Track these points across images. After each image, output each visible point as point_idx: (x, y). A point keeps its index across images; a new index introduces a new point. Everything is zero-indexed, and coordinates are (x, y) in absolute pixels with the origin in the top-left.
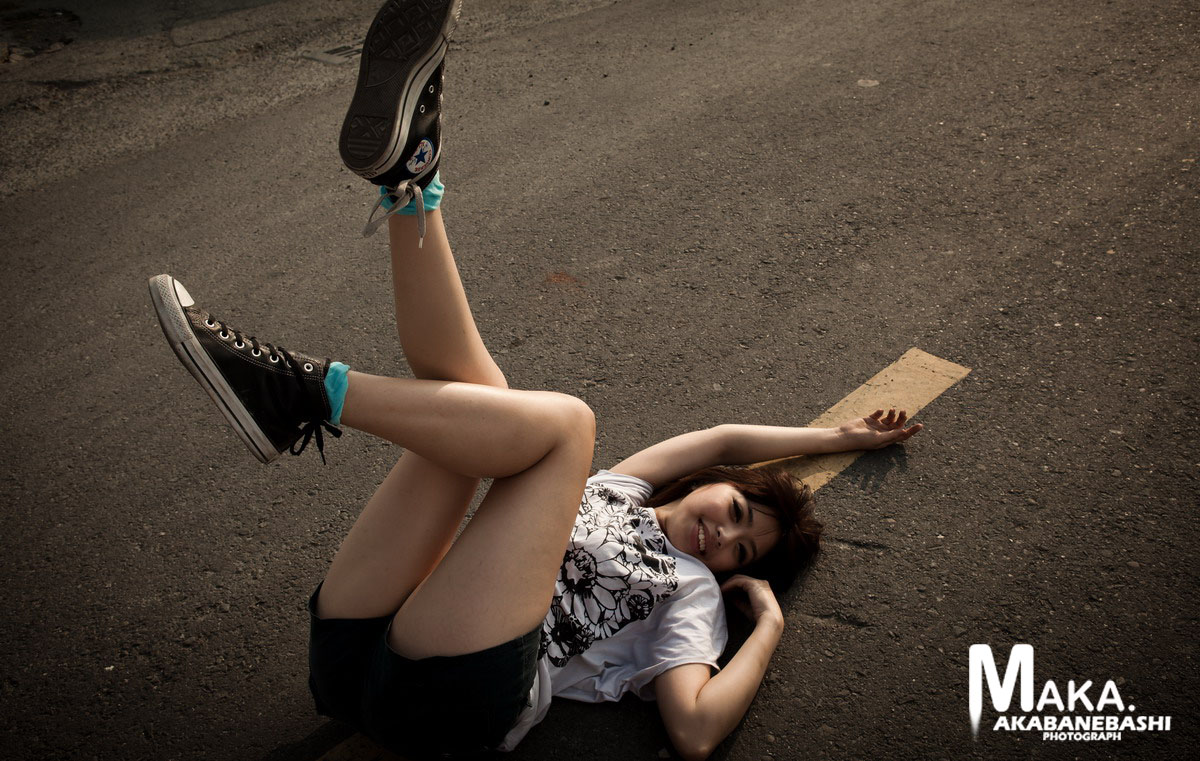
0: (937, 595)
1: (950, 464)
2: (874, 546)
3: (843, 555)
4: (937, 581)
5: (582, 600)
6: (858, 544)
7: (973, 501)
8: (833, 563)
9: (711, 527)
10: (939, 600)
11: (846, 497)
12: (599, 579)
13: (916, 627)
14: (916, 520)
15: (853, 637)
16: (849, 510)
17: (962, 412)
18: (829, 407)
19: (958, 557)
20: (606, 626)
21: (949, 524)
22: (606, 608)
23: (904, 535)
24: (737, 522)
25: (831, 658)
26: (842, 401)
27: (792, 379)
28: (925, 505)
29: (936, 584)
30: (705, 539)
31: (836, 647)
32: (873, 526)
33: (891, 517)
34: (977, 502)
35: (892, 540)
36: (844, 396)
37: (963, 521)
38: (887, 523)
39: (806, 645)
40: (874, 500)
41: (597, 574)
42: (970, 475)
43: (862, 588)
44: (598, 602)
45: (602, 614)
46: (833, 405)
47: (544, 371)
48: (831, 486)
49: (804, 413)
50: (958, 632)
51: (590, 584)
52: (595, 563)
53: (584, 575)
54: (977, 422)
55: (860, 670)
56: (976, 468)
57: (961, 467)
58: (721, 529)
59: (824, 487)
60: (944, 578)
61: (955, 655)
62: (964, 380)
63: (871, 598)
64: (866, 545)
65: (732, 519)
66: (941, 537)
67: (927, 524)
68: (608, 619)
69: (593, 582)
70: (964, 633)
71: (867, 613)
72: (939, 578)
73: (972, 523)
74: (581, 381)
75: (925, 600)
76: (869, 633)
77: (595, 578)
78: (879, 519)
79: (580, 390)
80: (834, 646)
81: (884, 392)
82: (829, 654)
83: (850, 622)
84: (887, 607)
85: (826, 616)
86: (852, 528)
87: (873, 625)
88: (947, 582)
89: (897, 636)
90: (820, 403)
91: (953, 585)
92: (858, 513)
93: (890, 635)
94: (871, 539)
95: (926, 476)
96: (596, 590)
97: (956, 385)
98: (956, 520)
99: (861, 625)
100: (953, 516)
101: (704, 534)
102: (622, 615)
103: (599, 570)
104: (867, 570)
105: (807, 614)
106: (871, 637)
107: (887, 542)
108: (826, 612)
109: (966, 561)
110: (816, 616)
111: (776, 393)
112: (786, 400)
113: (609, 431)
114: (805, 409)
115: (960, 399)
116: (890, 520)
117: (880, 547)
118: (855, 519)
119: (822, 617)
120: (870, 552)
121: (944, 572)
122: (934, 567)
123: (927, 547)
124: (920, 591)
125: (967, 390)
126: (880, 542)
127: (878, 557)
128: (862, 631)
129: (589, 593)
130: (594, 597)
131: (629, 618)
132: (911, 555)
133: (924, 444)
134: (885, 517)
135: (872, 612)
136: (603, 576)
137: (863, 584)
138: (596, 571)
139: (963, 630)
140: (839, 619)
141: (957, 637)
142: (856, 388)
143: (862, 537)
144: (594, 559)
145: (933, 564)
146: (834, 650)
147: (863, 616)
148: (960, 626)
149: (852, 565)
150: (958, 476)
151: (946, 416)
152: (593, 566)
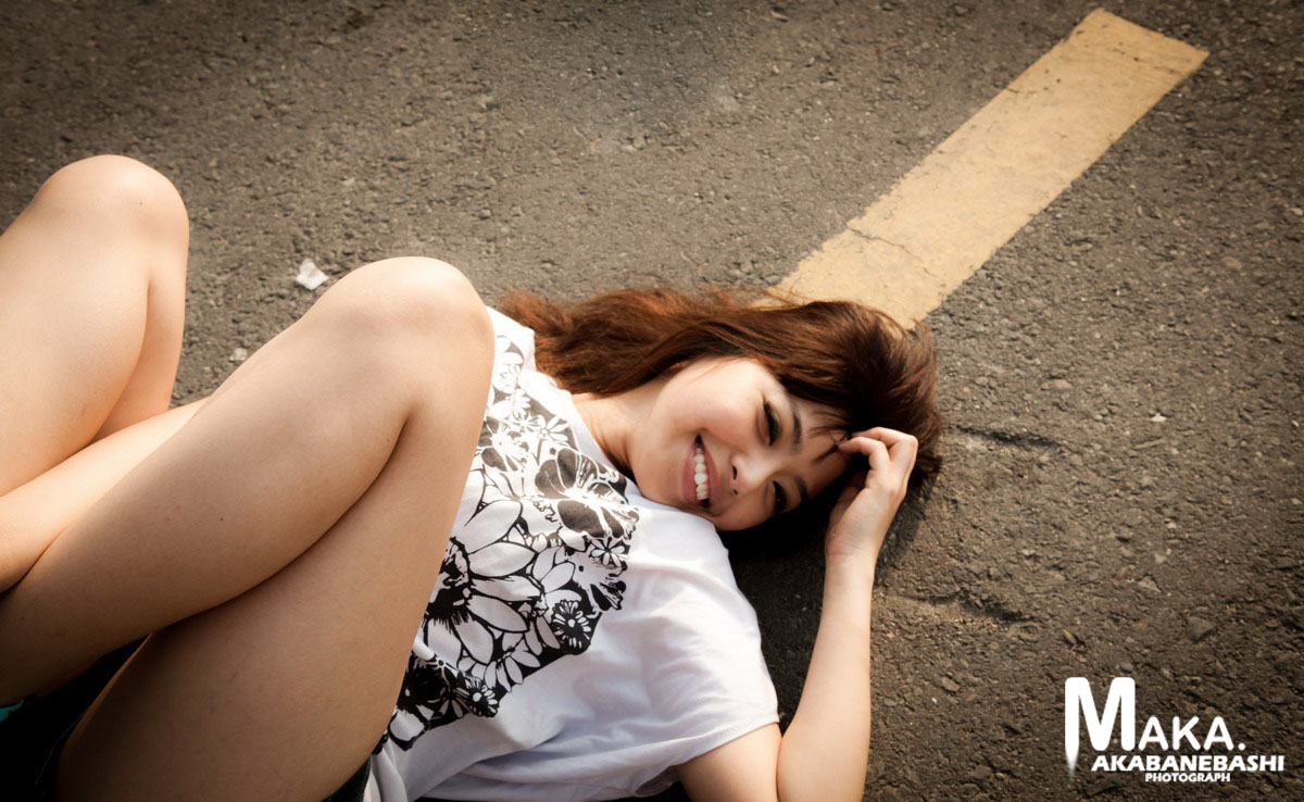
0: (1156, 548)
1: (1172, 258)
2: (1032, 442)
3: (973, 463)
4: (1156, 516)
5: (452, 627)
6: (1000, 437)
7: (1218, 339)
8: (954, 480)
9: (719, 458)
10: (1160, 559)
11: (975, 335)
12: (479, 585)
13: (1116, 621)
14: (1110, 383)
15: (994, 646)
16: (983, 364)
17: (1192, 145)
18: (940, 141)
19: (1195, 464)
20: (509, 663)
21: (1175, 390)
22: (504, 631)
23: (1087, 416)
24: (771, 443)
25: (953, 693)
26: (965, 127)
27: (869, 82)
28: (1127, 348)
29: (1154, 524)
30: (708, 482)
31: (963, 668)
32: (1028, 396)
33: (1063, 377)
34: (1227, 340)
35: (1065, 427)
36: (967, 116)
37: (1201, 383)
38: (1054, 390)
39: (906, 667)
40: (1029, 340)
41: (472, 575)
42: (1212, 281)
43: (1011, 535)
44: (485, 624)
45: (498, 643)
46: (947, 135)
47: (408, 80)
48: (946, 312)
49: (893, 154)
50: (1199, 631)
51: (462, 597)
52: (465, 556)
53: (445, 582)
54: (1221, 167)
55: (1010, 720)
56: (1223, 266)
57: (1194, 262)
58: (739, 462)
59: (933, 313)
60: (1168, 511)
61: (1193, 683)
62: (1196, 77)
63: (1028, 557)
64: (1015, 440)
65: (761, 440)
66: (1159, 418)
67: (1132, 392)
68: (512, 650)
69: (466, 592)
70: (1208, 634)
71: (1022, 592)
72: (1159, 511)
73: (1218, 386)
74: (476, 97)
75: (1131, 560)
76: (1025, 635)
77: (470, 583)
78: (1040, 382)
79: (475, 116)
80: (960, 668)
81: (1044, 105)
82: (951, 686)
83: (989, 612)
84: (1059, 576)
85: (943, 600)
86: (988, 404)
87: (1032, 618)
88: (1174, 519)
89: (1080, 643)
90: (923, 132)
91: (1187, 524)
92: (1000, 370)
93: (1067, 641)
94: (1025, 425)
95: (1126, 286)
96: (476, 605)
97: (1179, 87)
98: (1188, 381)
99: (1010, 618)
100: (1182, 371)
101: (707, 472)
102: (540, 639)
103: (475, 568)
104: (1019, 496)
105: (905, 595)
106: (1031, 646)
107: (1057, 434)
108: (943, 590)
109: (1209, 471)
110: (923, 600)
111: (839, 114)
112: (861, 127)
113: (527, 203)
114: (896, 147)
115: (1189, 116)
116: (1061, 384)
117: (1043, 442)
118: (994, 384)
119: (935, 600)
120: (1024, 455)
121: (1168, 497)
122: (1148, 487)
123: (1133, 441)
124: (1124, 540)
125: (1202, 97)
126: (1043, 432)
127: (1040, 465)
128: (1013, 631)
129: (464, 612)
130: (476, 618)
131: (555, 645)
132: (1104, 459)
133: (1121, 216)
134: (1052, 378)
135: (1030, 589)
136: (485, 578)
137: (1013, 528)
138: (469, 571)
139: (1208, 625)
140: (968, 605)
141: (1196, 641)
142: (989, 98)
143: (1007, 423)
144: (461, 547)
145: (1146, 481)
146: (960, 676)
147: (1014, 600)
148: (1202, 616)
149: (990, 486)
150: (1189, 284)
151: (1162, 154)
152: (461, 563)
